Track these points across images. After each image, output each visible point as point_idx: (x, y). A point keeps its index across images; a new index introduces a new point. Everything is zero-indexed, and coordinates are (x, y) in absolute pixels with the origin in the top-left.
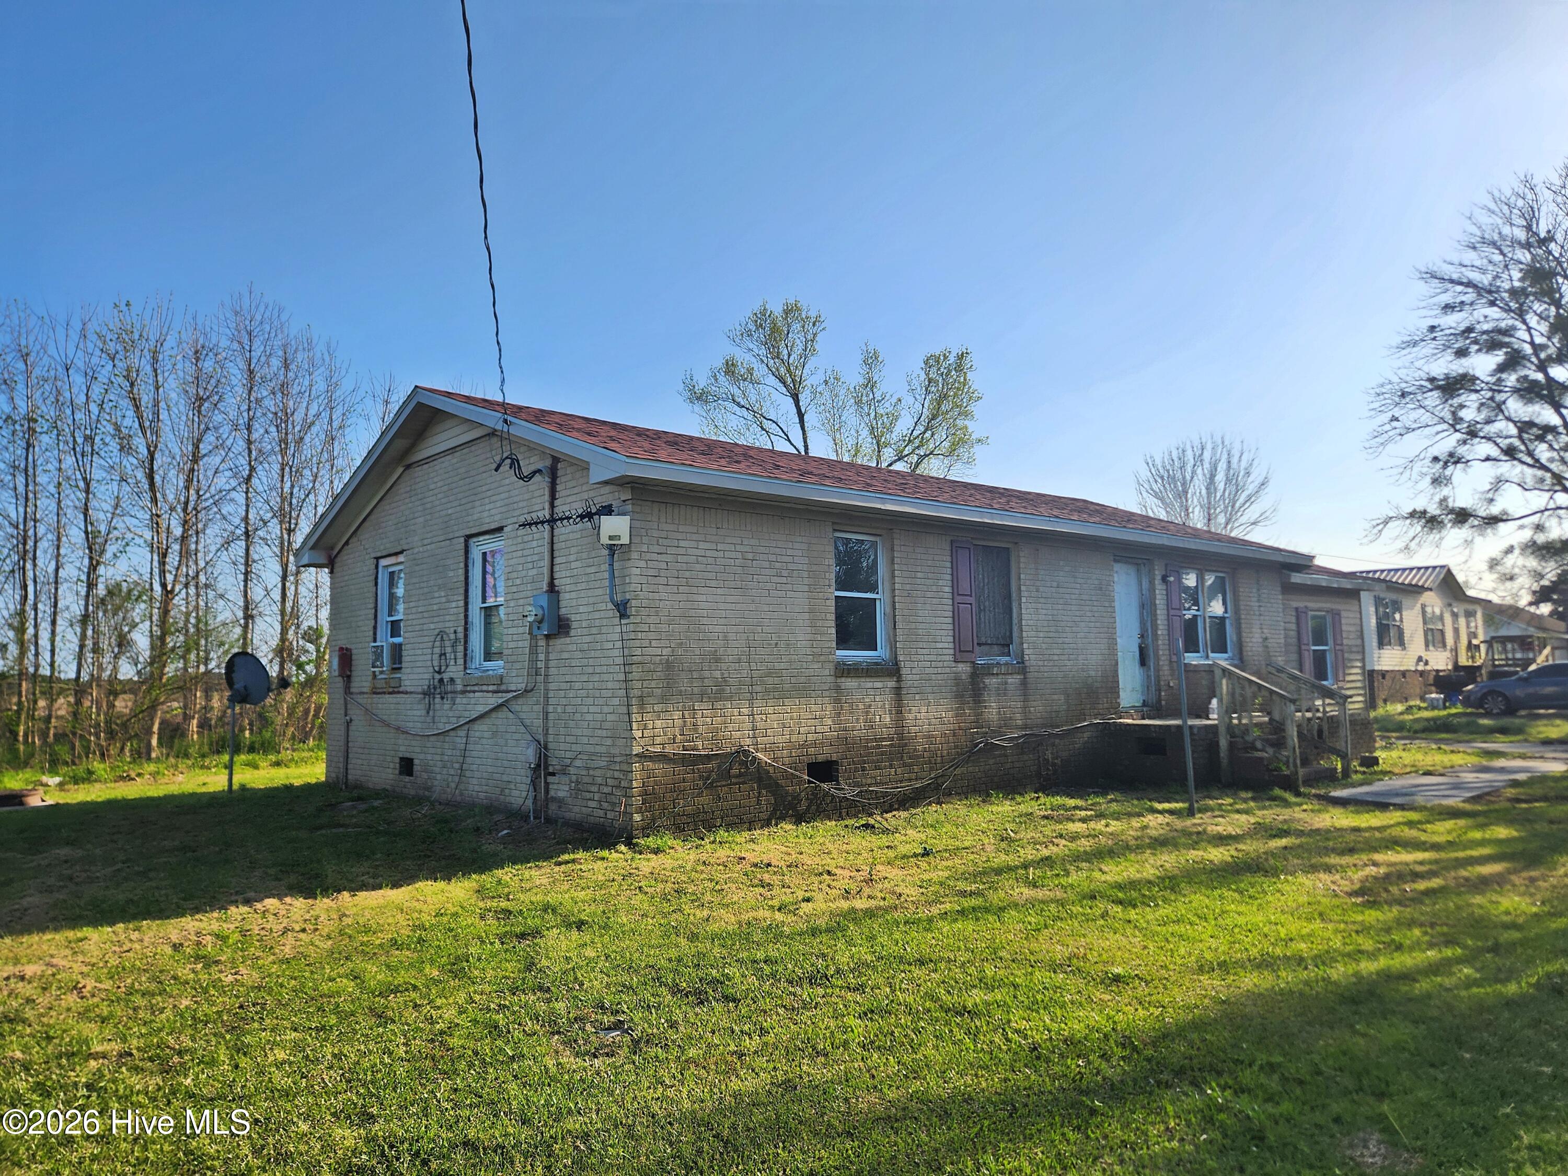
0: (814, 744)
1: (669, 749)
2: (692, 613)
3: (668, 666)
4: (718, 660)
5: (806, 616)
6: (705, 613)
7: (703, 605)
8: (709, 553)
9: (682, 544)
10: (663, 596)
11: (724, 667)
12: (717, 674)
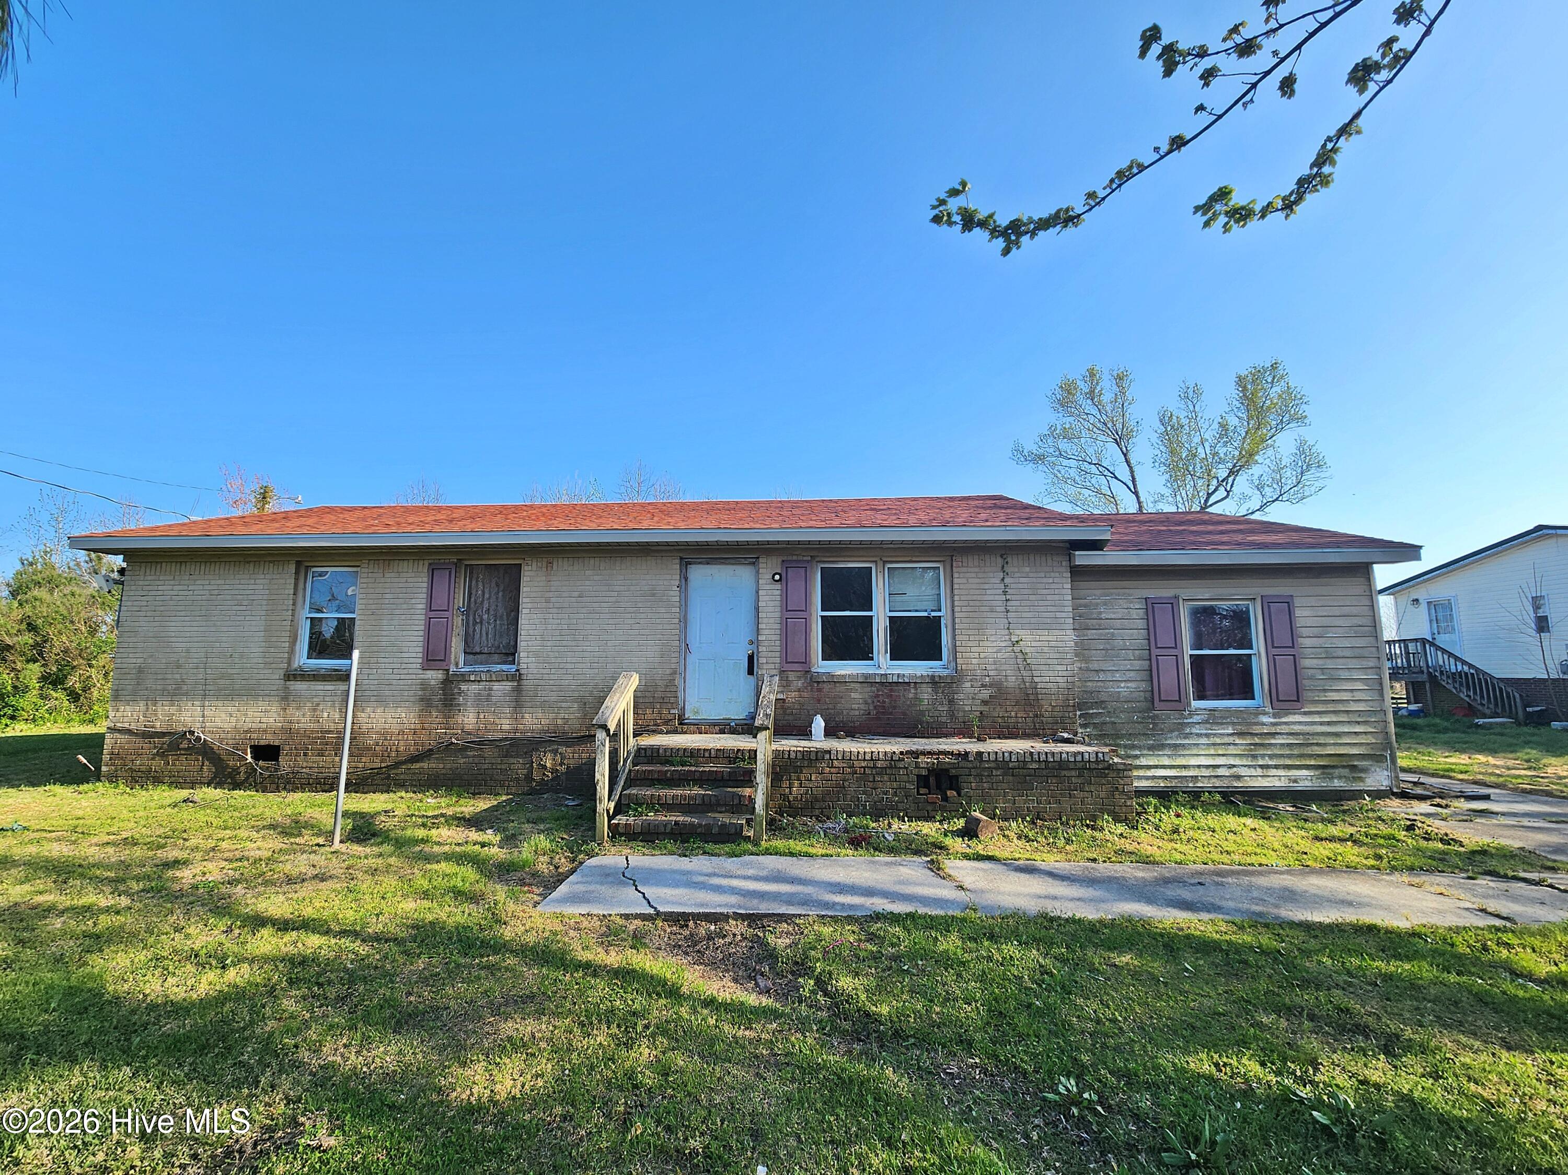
0: (259, 730)
1: (133, 727)
2: (163, 634)
3: (140, 670)
4: (179, 667)
5: (262, 634)
6: (173, 634)
7: (172, 629)
8: (181, 593)
9: (160, 588)
10: (142, 624)
11: (184, 671)
12: (178, 676)
